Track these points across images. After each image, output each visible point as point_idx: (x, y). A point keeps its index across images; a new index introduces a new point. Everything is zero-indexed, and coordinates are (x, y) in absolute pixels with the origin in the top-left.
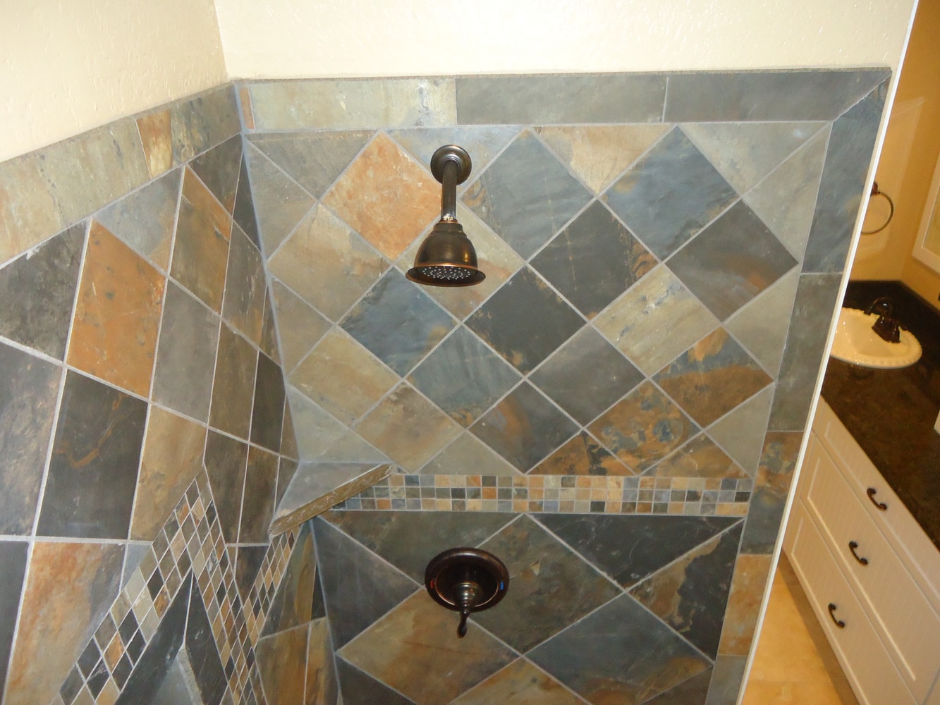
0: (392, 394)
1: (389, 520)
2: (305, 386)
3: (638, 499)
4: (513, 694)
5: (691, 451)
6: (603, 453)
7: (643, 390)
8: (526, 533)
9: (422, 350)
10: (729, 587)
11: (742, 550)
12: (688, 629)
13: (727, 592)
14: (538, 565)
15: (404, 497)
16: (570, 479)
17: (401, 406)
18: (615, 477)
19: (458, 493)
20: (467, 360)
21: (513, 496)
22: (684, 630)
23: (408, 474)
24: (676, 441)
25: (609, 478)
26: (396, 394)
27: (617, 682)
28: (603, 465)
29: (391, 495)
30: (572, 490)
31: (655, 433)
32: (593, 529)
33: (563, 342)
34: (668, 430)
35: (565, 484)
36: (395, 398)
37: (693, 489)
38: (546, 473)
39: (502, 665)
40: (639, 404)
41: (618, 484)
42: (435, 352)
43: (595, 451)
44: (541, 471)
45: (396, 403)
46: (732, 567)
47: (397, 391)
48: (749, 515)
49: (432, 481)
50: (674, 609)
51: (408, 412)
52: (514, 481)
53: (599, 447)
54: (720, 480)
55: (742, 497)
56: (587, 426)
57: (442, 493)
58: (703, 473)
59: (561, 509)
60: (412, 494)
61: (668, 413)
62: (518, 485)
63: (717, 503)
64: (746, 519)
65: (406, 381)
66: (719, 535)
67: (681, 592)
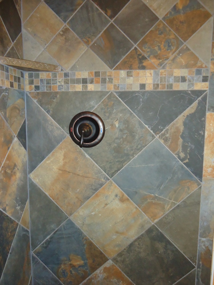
0: (61, 31)
1: (56, 97)
2: (29, 29)
3: (159, 82)
4: (106, 204)
5: (181, 55)
6: (144, 58)
7: (159, 25)
8: (113, 103)
9: (73, 10)
10: (204, 133)
11: (209, 110)
12: (187, 161)
13: (204, 136)
14: (118, 121)
15: (63, 84)
16: (130, 72)
17: (64, 37)
18: (149, 70)
19: (85, 81)
20: (90, 14)
21: (107, 82)
22: (185, 162)
23: (65, 72)
24: (174, 50)
25: (147, 71)
26: (62, 31)
27: (156, 197)
28: (144, 64)
29: (58, 83)
30: (132, 78)
31: (165, 46)
32: (141, 100)
33: (126, 4)
34: (170, 44)
35: (129, 75)
36: (62, 33)
37: (183, 75)
38: (120, 69)
39: (102, 185)
40: (158, 32)
41: (151, 74)
42: (78, 11)
43: (140, 57)
44: (119, 68)
45: (62, 35)
46: (205, 121)
47: (63, 30)
48: (210, 89)
49: (74, 75)
50: (180, 148)
51: (67, 40)
52: (108, 74)
53: (142, 55)
54: (194, 70)
55: (205, 79)
56: (137, 44)
57: (78, 81)
58: (187, 66)
59: (127, 89)
60: (66, 82)
61: (169, 36)
62: (109, 76)
63: (194, 82)
64: (208, 91)
65: (67, 25)
66: (197, 101)
67: (182, 137)
